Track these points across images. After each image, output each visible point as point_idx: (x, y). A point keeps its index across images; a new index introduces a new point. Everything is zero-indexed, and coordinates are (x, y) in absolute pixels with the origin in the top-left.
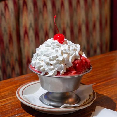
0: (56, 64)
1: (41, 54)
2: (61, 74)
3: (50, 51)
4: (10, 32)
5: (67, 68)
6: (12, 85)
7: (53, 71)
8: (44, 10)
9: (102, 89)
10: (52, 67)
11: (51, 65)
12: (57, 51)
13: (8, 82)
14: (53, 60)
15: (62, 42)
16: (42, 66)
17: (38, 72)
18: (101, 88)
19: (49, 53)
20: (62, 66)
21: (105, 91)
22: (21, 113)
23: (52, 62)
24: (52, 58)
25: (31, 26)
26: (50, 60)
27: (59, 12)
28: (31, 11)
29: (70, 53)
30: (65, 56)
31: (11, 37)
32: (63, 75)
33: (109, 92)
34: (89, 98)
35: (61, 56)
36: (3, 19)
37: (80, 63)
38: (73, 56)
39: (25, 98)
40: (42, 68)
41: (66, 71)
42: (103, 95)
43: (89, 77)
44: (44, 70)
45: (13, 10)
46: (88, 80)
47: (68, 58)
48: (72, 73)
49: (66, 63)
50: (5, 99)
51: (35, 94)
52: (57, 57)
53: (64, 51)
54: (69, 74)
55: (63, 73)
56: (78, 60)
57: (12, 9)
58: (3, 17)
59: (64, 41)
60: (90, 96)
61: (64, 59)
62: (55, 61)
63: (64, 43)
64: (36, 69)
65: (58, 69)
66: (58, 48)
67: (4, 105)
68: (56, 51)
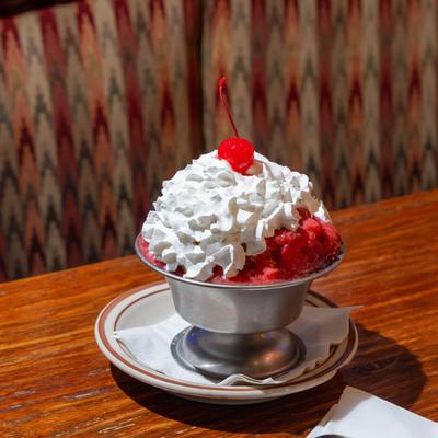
0: (210, 241)
1: (171, 203)
2: (224, 277)
3: (199, 196)
4: (166, 84)
5: (247, 257)
6: (106, 284)
7: (201, 265)
8: (286, 14)
9: (399, 320)
10: (198, 250)
11: (197, 243)
12: (218, 199)
13: (99, 272)
14: (203, 230)
15: (246, 168)
16: (168, 245)
17: (156, 261)
18: (395, 317)
19: (191, 202)
20: (228, 249)
21: (406, 327)
22: (100, 389)
23: (198, 236)
24: (198, 223)
25: (239, 65)
26: (194, 227)
27: (340, 19)
28: (241, 16)
29: (263, 208)
30: (243, 217)
31: (167, 103)
32: (232, 279)
33: (418, 334)
34: (330, 357)
35: (228, 216)
36: (144, 43)
37: (293, 243)
38: (271, 217)
39: (118, 341)
40: (166, 252)
41: (245, 267)
42: (394, 341)
43: (370, 272)
44: (173, 258)
45: (180, 12)
46: (364, 284)
47: (253, 224)
48: (262, 273)
49: (243, 239)
50: (68, 334)
51: (162, 324)
52: (215, 219)
53: (240, 201)
54: (253, 278)
55: (234, 274)
56: (288, 231)
57: (174, 10)
58: (143, 35)
59: (251, 162)
60: (334, 348)
61: (240, 228)
62: (208, 234)
63: (250, 170)
64: (152, 252)
65: (216, 259)
66: (224, 187)
67: (55, 355)
68: (214, 198)
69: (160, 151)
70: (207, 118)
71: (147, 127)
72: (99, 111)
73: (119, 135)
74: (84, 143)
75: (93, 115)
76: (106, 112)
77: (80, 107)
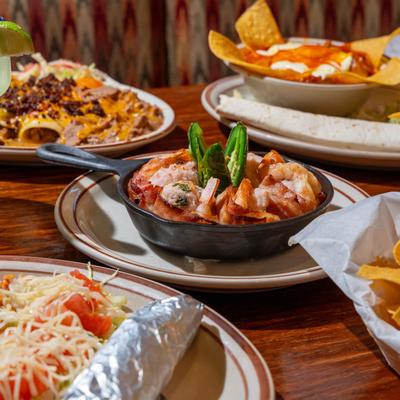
69: (122, 52)
70: (170, 29)
71: (110, 30)
72: (69, 14)
73: (85, 35)
74: (54, 39)
75: (63, 17)
76: (74, 16)
77: (52, 10)
